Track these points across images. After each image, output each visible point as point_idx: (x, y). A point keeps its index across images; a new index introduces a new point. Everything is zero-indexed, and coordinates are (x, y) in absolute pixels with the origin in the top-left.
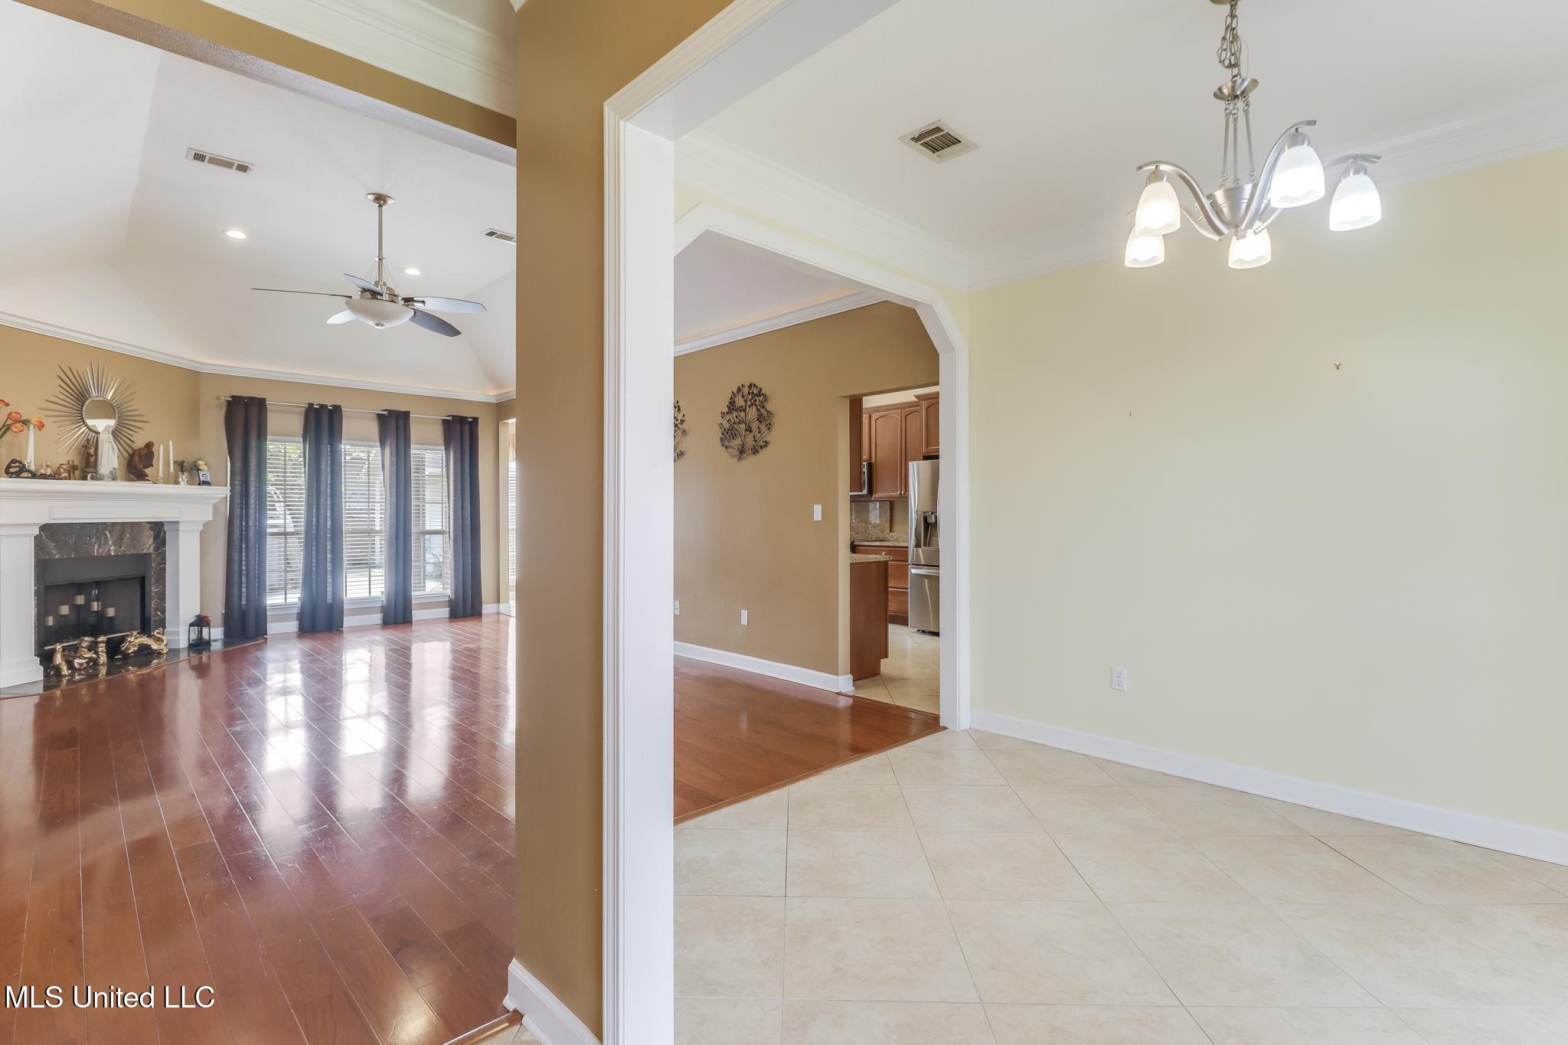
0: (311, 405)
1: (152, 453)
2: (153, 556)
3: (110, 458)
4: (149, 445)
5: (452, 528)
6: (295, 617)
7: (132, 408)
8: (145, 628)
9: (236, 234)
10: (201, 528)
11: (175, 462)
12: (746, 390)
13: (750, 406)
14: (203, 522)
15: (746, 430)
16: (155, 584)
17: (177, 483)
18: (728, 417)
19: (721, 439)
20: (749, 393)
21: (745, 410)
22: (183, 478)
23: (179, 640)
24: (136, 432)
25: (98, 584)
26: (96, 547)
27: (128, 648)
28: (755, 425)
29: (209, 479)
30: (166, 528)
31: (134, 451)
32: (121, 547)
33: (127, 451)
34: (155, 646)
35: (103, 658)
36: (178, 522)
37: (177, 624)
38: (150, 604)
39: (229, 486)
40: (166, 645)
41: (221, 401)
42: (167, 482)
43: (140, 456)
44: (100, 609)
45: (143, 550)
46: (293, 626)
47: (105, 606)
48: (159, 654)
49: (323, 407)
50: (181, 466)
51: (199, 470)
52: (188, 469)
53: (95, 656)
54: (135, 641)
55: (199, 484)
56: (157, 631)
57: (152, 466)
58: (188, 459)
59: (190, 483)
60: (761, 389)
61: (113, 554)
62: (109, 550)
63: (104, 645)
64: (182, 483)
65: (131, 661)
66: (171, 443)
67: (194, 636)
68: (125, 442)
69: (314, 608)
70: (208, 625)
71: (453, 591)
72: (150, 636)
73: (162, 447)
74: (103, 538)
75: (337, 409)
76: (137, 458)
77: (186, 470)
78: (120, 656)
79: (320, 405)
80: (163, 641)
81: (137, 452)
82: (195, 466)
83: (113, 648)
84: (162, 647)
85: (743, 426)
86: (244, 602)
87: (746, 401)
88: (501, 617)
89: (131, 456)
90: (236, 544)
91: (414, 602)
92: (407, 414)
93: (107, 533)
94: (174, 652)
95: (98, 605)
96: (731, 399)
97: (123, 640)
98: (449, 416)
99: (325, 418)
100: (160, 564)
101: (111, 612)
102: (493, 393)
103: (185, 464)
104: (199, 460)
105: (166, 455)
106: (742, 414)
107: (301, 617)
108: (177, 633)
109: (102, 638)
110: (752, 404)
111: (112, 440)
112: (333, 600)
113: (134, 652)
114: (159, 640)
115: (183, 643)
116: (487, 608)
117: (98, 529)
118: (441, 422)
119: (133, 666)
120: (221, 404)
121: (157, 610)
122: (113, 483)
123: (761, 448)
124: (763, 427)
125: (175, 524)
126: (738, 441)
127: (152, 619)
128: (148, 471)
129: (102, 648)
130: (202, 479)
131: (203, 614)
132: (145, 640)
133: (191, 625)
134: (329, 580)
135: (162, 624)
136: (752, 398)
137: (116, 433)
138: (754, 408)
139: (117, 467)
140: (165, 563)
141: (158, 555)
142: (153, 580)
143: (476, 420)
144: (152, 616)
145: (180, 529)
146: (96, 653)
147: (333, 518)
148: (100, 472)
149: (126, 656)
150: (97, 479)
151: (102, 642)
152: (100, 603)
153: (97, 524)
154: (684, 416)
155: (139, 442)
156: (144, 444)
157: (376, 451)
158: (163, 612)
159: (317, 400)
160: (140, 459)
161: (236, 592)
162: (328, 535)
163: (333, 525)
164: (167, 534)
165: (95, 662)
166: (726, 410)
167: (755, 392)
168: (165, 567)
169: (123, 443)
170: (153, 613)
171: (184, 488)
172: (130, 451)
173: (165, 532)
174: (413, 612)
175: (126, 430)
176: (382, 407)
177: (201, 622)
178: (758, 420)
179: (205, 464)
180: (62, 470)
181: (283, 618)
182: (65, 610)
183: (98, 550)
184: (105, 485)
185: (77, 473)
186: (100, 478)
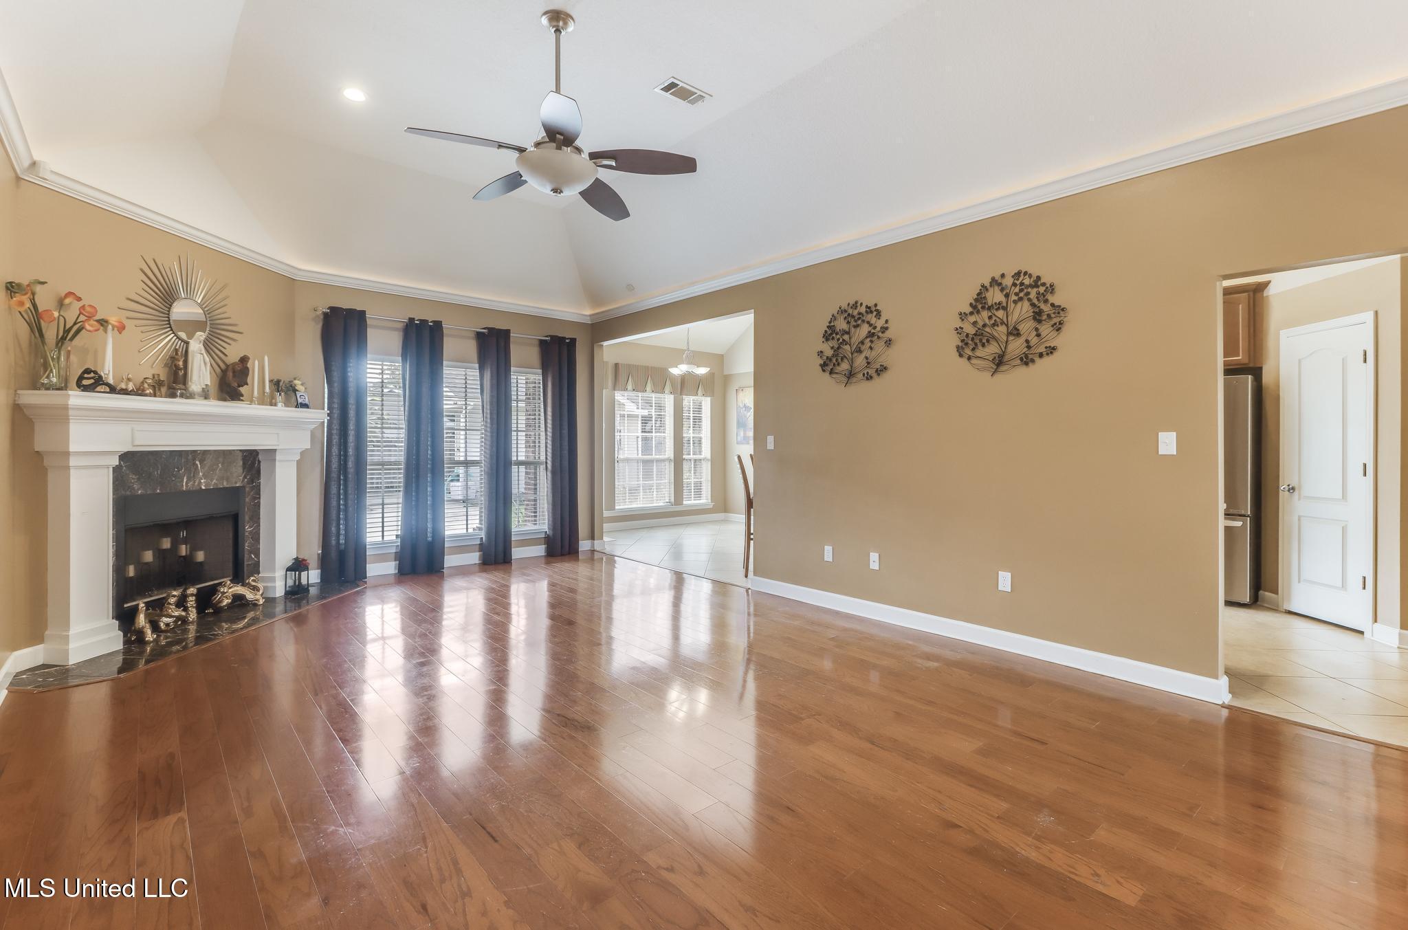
0: (411, 320)
1: (248, 369)
2: (247, 489)
3: (201, 373)
4: (244, 360)
5: (549, 458)
6: (393, 556)
8: (238, 578)
9: (354, 94)
10: (298, 457)
11: (271, 381)
12: (1008, 281)
13: (1015, 302)
14: (300, 451)
15: (1009, 334)
16: (248, 522)
17: (273, 403)
18: (972, 319)
19: (958, 347)
20: (1014, 285)
21: (1005, 308)
22: (279, 398)
23: (275, 587)
24: (229, 344)
25: (187, 524)
26: (185, 480)
27: (220, 601)
28: (1027, 327)
29: (307, 401)
30: (260, 457)
31: (227, 366)
32: (212, 481)
33: (219, 366)
34: (250, 596)
35: (193, 615)
36: (276, 450)
37: (273, 570)
38: (244, 546)
39: (326, 409)
40: (262, 595)
41: (318, 313)
42: (262, 402)
43: (234, 372)
44: (188, 553)
45: (236, 483)
46: (390, 568)
47: (194, 549)
48: (255, 605)
49: (423, 322)
50: (276, 384)
51: (295, 391)
52: (284, 390)
53: (184, 614)
54: (229, 591)
55: (297, 407)
56: (252, 578)
57: (247, 384)
58: (285, 378)
59: (287, 405)
60: (1039, 278)
61: (203, 488)
62: (200, 484)
63: (194, 598)
64: (280, 405)
65: (224, 615)
66: (266, 358)
67: (290, 583)
68: (217, 355)
69: (414, 548)
70: (307, 569)
71: (551, 528)
73: (257, 362)
74: (193, 469)
75: (438, 325)
76: (230, 374)
77: (282, 390)
78: (211, 611)
79: (420, 320)
80: (258, 590)
81: (230, 368)
82: (291, 386)
83: (206, 600)
84: (258, 597)
85: (1002, 329)
86: (342, 541)
87: (1007, 296)
88: (597, 556)
89: (224, 372)
90: (334, 475)
91: (513, 538)
92: (507, 332)
93: (198, 462)
94: (270, 601)
95: (186, 548)
96: (978, 294)
97: (213, 590)
98: (547, 336)
99: (426, 334)
100: (255, 498)
101: (200, 556)
102: (588, 312)
103: (281, 384)
104: (295, 379)
105: (261, 372)
106: (1000, 313)
107: (399, 557)
108: (273, 579)
109: (192, 590)
110: (1021, 299)
111: (203, 351)
112: (433, 537)
113: (227, 605)
114: (255, 589)
115: (279, 591)
116: (584, 545)
117: (187, 459)
118: (537, 343)
119: (225, 622)
120: (318, 316)
121: (250, 552)
122: (205, 402)
123: (1041, 355)
124: (1045, 329)
125: (272, 453)
126: (992, 349)
127: (246, 563)
128: (243, 390)
129: (191, 602)
130: (300, 400)
131: (301, 557)
132: (239, 589)
133: (289, 569)
134: (429, 516)
135: (256, 569)
136: (1021, 290)
137: (208, 345)
138: (1026, 304)
139: (209, 383)
140: (259, 498)
141: (252, 488)
142: (247, 518)
143: (573, 341)
144: (245, 559)
145: (277, 458)
146: (186, 609)
147: (433, 446)
148: (190, 389)
149: (218, 611)
150: (187, 398)
151: (192, 595)
152: (188, 546)
153: (187, 452)
154: (887, 321)
155: (233, 356)
156: (239, 358)
157: (474, 373)
158: (258, 555)
159: (418, 315)
160: (234, 376)
161: (333, 529)
162: (429, 466)
163: (433, 455)
164: (261, 464)
165: (184, 620)
166: (968, 309)
167: (1027, 281)
168: (259, 503)
169: (214, 355)
170: (246, 556)
171: (281, 411)
172: (224, 366)
173: (259, 462)
174: (513, 549)
175: (217, 340)
176: (480, 325)
177: (298, 566)
178: (1035, 319)
179: (302, 384)
180: (146, 385)
181: (382, 558)
182: (148, 556)
183: (187, 483)
184: (197, 405)
185: (164, 390)
186: (191, 396)
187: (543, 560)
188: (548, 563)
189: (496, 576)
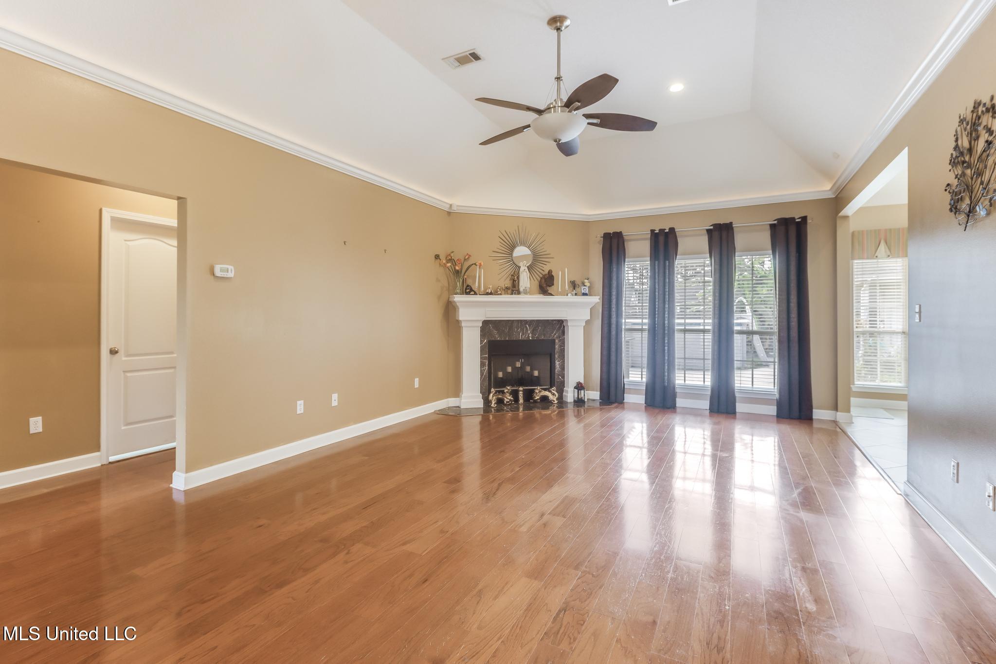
0: (653, 231)
1: (553, 276)
2: (557, 341)
3: (525, 281)
4: (550, 272)
6: (642, 392)
7: (543, 250)
8: (549, 386)
10: (584, 324)
11: (569, 282)
14: (585, 320)
16: (558, 358)
17: (570, 295)
24: (546, 265)
26: (521, 334)
27: (536, 397)
29: (586, 293)
30: (564, 324)
32: (536, 335)
34: (551, 397)
35: (521, 400)
36: (567, 320)
38: (555, 371)
39: (600, 296)
41: (600, 237)
42: (564, 295)
43: (546, 279)
44: (530, 371)
45: (549, 337)
48: (553, 403)
49: (662, 231)
53: (516, 400)
54: (542, 393)
55: (581, 296)
56: (553, 389)
57: (554, 286)
61: (531, 339)
62: (529, 336)
65: (538, 404)
66: (567, 270)
67: (577, 396)
70: (589, 390)
71: (779, 391)
72: (550, 391)
73: (560, 273)
74: (525, 330)
75: (672, 230)
76: (543, 281)
78: (531, 401)
79: (659, 230)
81: (543, 277)
82: (581, 284)
83: (529, 395)
84: (554, 399)
89: (540, 280)
93: (527, 326)
95: (530, 368)
97: (534, 391)
98: (775, 220)
100: (560, 346)
101: (536, 373)
102: (828, 187)
103: (575, 283)
104: (584, 279)
105: (562, 280)
109: (523, 389)
111: (527, 270)
114: (554, 394)
115: (572, 400)
117: (522, 323)
118: (768, 227)
119: (535, 408)
120: (599, 240)
121: (559, 375)
125: (570, 321)
127: (556, 380)
128: (552, 289)
129: (521, 395)
130: (583, 292)
132: (546, 393)
133: (575, 388)
140: (563, 346)
141: (560, 341)
142: (556, 356)
144: (556, 378)
145: (569, 324)
147: (669, 318)
148: (521, 290)
149: (534, 402)
150: (517, 294)
152: (532, 368)
153: (521, 321)
156: (547, 272)
159: (657, 227)
160: (545, 281)
162: (666, 332)
163: (669, 324)
164: (565, 328)
168: (563, 349)
169: (537, 272)
170: (556, 376)
171: (570, 298)
172: (541, 276)
173: (564, 326)
174: (737, 404)
175: (539, 264)
176: (710, 223)
180: (498, 290)
181: (636, 392)
182: (509, 369)
183: (521, 336)
184: (523, 298)
185: (509, 291)
186: (519, 293)
187: (775, 418)
188: (778, 422)
189: (725, 422)
